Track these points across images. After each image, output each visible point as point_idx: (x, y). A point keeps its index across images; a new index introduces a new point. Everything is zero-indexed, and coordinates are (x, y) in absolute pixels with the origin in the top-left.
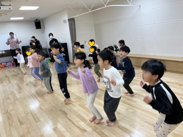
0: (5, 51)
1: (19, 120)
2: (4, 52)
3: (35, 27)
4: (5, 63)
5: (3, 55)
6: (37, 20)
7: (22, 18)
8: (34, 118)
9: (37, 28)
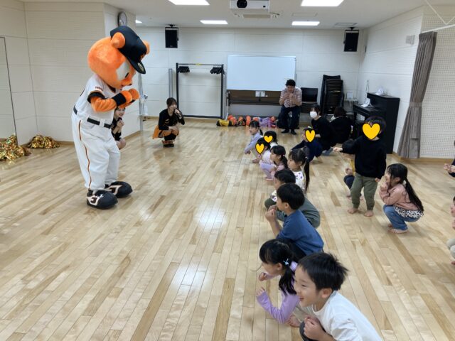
0: (267, 92)
1: (194, 234)
2: (263, 95)
3: (343, 46)
4: (259, 118)
5: (260, 100)
6: (352, 28)
7: (316, 24)
8: (217, 241)
9: (347, 49)
